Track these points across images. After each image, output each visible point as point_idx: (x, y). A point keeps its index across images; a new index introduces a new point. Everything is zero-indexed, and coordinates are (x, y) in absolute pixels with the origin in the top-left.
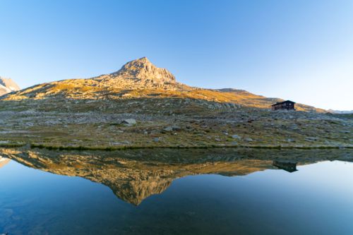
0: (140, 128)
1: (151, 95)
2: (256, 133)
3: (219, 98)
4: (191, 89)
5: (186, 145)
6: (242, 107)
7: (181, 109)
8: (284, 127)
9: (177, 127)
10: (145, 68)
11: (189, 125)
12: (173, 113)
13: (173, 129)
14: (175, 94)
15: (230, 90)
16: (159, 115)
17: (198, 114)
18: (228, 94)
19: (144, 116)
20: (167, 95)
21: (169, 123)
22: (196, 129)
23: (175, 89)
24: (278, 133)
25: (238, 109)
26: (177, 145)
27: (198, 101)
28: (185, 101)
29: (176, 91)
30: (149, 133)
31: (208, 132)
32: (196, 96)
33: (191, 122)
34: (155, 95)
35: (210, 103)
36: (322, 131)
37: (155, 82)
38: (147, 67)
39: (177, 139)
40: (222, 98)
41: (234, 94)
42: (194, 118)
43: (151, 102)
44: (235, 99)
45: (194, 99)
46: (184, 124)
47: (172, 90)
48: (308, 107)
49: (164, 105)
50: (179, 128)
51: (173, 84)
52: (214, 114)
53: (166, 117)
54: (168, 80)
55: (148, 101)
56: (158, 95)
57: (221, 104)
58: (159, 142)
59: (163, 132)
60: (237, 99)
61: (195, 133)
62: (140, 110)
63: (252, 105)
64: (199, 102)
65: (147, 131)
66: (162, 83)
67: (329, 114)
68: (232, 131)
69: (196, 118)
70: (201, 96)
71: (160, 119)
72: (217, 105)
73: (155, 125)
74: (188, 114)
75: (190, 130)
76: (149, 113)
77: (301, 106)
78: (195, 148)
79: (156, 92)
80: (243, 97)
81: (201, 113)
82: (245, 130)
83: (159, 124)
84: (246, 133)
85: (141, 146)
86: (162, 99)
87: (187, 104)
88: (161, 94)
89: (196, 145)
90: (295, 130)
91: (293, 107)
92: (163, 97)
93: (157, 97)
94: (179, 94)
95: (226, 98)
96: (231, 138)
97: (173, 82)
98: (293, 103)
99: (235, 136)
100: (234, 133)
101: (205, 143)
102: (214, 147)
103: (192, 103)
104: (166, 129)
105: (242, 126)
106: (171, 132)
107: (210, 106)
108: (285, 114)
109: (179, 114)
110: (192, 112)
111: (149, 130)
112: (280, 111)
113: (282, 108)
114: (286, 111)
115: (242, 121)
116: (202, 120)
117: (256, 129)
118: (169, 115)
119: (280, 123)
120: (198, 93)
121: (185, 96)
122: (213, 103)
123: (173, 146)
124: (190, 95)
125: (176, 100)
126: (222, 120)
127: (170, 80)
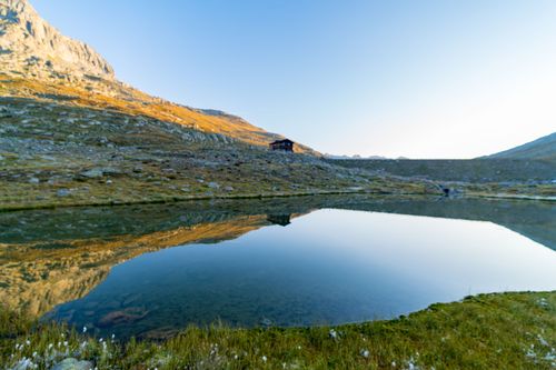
0: (18, 171)
1: (48, 96)
2: (242, 179)
3: (202, 123)
4: (151, 101)
5: (127, 199)
6: (235, 143)
7: (129, 135)
8: (274, 173)
9: (113, 170)
10: (24, 26)
11: (139, 167)
12: (110, 141)
13: (104, 174)
14: (113, 104)
15: (220, 114)
16: (73, 144)
17: (162, 148)
18: (216, 119)
19: (27, 142)
20: (92, 103)
21: (95, 162)
22: (152, 174)
23: (113, 94)
24: (265, 180)
25: (230, 144)
26: (110, 200)
27: (164, 124)
28: (135, 121)
29: (117, 98)
30: (41, 181)
31: (172, 178)
32: (160, 116)
33: (145, 162)
34: (61, 98)
35: (186, 130)
36: (309, 177)
37: (56, 68)
38: (29, 25)
39: (112, 190)
40: (206, 125)
41: (225, 120)
42: (154, 154)
43: (47, 113)
44: (226, 128)
45: (156, 121)
46: (130, 164)
47: (106, 94)
48: (308, 149)
49: (84, 123)
50: (119, 171)
51: (108, 83)
52: (192, 149)
53: (92, 149)
54: (96, 71)
55: (38, 109)
56: (67, 98)
57: (205, 134)
58: (70, 196)
59: (80, 179)
60: (230, 129)
61: (149, 181)
62: (15, 128)
63: (248, 141)
64: (166, 127)
65: (37, 176)
66: (80, 75)
67: (323, 159)
68: (211, 177)
69: (158, 154)
70: (169, 116)
71: (76, 152)
72: (197, 135)
73: (60, 164)
74: (143, 145)
75: (140, 175)
76: (41, 137)
77: (301, 147)
78: (144, 203)
79: (62, 92)
80: (237, 127)
81: (169, 147)
82: (228, 176)
83: (71, 163)
84: (229, 180)
85: (22, 205)
86: (79, 111)
87: (140, 128)
88: (78, 99)
89: (145, 199)
90: (284, 177)
91: (291, 149)
92: (82, 105)
93: (64, 103)
94: (124, 105)
95: (212, 125)
96: (206, 186)
97: (107, 77)
98: (292, 143)
99: (212, 184)
100: (213, 180)
101: (162, 195)
102: (176, 200)
103: (152, 127)
104: (87, 174)
105: (226, 171)
106: (99, 178)
107: (186, 136)
108: (282, 156)
109: (122, 144)
110: (151, 143)
111: (44, 176)
112: (278, 152)
113: (281, 148)
114: (284, 152)
115: (227, 164)
116: (168, 158)
117: (243, 175)
118: (100, 145)
119: (272, 167)
120: (165, 110)
121: (136, 113)
122: (191, 131)
123: (100, 202)
124: (147, 111)
125: (115, 117)
126: (199, 161)
127: (101, 72)
